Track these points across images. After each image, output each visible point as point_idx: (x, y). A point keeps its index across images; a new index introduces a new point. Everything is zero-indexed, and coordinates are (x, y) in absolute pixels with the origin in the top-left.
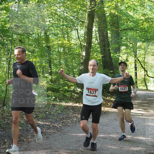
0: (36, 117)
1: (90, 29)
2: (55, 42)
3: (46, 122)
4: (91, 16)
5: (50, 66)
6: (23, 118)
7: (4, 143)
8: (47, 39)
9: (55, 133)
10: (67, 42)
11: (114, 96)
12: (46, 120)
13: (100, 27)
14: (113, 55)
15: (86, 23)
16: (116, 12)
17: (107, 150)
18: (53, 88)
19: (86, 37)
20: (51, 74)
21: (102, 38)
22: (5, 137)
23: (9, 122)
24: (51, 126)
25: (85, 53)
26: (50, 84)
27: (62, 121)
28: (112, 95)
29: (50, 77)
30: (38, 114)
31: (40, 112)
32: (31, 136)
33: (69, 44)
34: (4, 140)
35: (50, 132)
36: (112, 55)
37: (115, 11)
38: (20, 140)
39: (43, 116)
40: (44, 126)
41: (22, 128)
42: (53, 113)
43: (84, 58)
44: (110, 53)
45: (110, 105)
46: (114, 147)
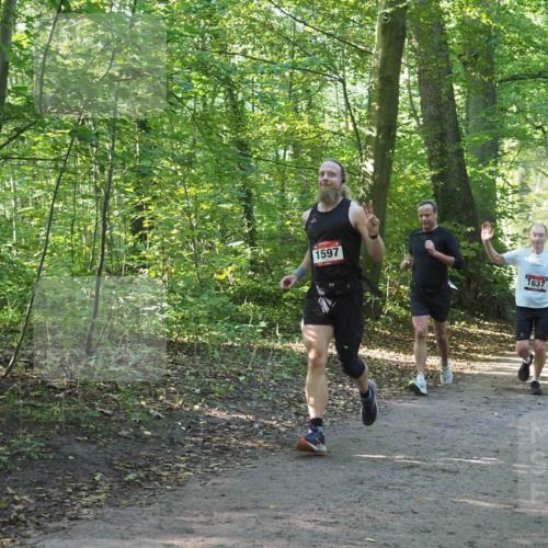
0: (203, 394)
1: (389, 77)
2: (265, 125)
3: (238, 411)
4: (394, 32)
5: (248, 213)
6: (156, 396)
7: (91, 486)
8: (237, 116)
9: (272, 450)
10: (307, 125)
11: (478, 316)
12: (239, 403)
13: (424, 71)
14: (473, 169)
15: (376, 56)
16: (484, 16)
17: (462, 513)
18: (258, 290)
19: (377, 107)
20: (251, 239)
21: (432, 108)
22: (95, 464)
23: (108, 412)
24: (256, 426)
25: (374, 165)
26: (250, 277)
27: (294, 410)
28: (474, 315)
29: (248, 251)
30: (209, 383)
31: (215, 376)
32: (187, 461)
33: (315, 135)
34: (93, 475)
35: (252, 448)
36: (469, 170)
37: (480, 12)
38: (147, 476)
39: (227, 389)
40: (231, 427)
41: (155, 435)
42: (261, 380)
43: (370, 181)
44: (462, 165)
45: (467, 351)
46: (487, 504)
